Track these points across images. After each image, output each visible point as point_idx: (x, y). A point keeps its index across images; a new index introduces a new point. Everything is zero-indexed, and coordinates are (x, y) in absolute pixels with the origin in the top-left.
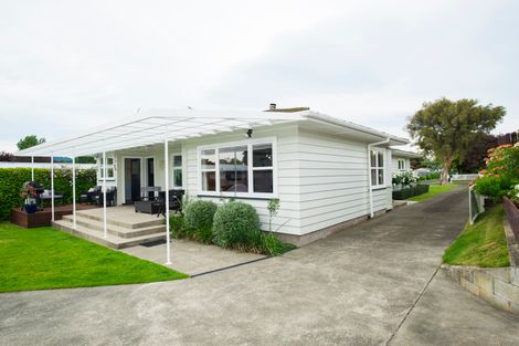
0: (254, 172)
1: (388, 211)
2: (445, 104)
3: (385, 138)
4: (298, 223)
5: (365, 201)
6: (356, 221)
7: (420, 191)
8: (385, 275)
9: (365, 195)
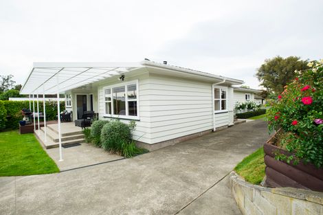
1: (229, 127)
2: (279, 60)
4: (150, 136)
5: (210, 120)
7: (259, 113)
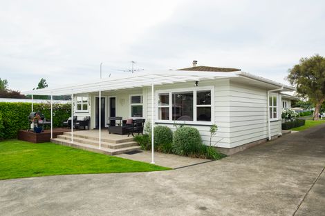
0: (198, 108)
1: (279, 137)
3: (280, 87)
4: (229, 141)
5: (265, 129)
6: (260, 142)
7: (298, 124)
8: (291, 170)
9: (265, 125)
